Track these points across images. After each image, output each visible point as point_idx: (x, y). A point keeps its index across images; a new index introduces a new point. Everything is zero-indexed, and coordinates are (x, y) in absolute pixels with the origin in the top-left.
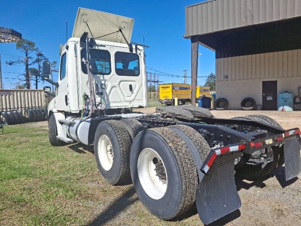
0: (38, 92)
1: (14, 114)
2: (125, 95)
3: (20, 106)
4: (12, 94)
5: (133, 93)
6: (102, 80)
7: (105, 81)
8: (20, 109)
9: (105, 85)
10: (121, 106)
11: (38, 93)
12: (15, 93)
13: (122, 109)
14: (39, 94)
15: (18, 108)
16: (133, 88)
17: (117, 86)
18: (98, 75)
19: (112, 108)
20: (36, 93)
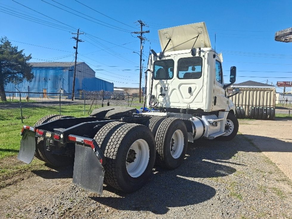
0: (268, 91)
1: (237, 110)
2: (184, 97)
3: (244, 104)
4: (242, 93)
5: (192, 95)
6: (166, 84)
7: (168, 84)
8: (244, 107)
9: (167, 88)
10: (179, 107)
11: (267, 93)
12: (245, 92)
13: (180, 109)
14: (269, 94)
15: (242, 105)
16: (193, 90)
17: (177, 88)
18: (163, 80)
19: (172, 107)
20: (266, 93)
